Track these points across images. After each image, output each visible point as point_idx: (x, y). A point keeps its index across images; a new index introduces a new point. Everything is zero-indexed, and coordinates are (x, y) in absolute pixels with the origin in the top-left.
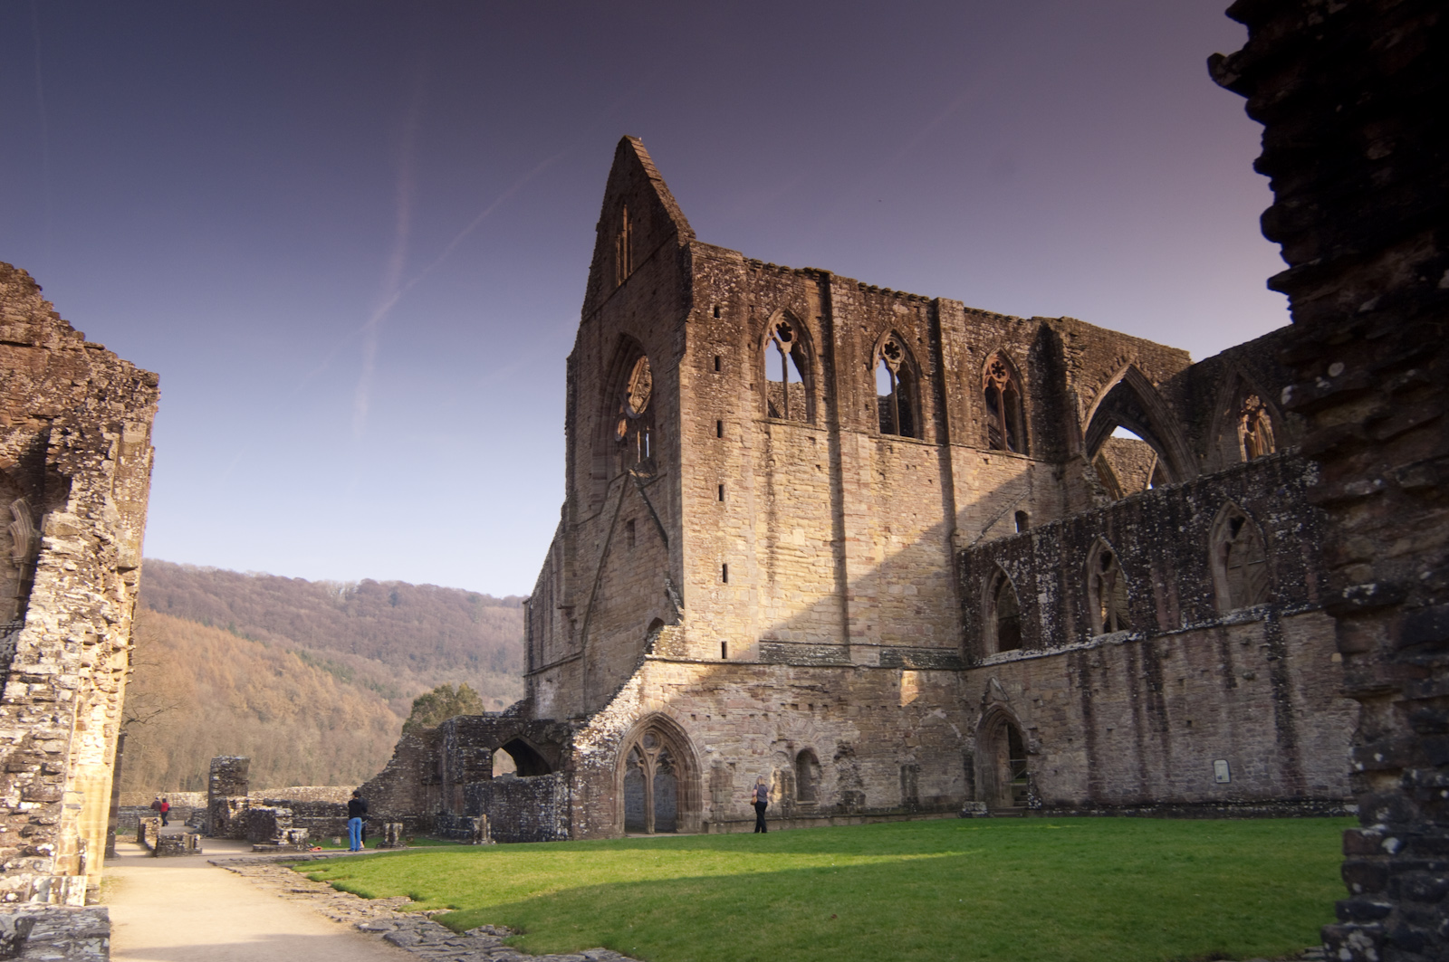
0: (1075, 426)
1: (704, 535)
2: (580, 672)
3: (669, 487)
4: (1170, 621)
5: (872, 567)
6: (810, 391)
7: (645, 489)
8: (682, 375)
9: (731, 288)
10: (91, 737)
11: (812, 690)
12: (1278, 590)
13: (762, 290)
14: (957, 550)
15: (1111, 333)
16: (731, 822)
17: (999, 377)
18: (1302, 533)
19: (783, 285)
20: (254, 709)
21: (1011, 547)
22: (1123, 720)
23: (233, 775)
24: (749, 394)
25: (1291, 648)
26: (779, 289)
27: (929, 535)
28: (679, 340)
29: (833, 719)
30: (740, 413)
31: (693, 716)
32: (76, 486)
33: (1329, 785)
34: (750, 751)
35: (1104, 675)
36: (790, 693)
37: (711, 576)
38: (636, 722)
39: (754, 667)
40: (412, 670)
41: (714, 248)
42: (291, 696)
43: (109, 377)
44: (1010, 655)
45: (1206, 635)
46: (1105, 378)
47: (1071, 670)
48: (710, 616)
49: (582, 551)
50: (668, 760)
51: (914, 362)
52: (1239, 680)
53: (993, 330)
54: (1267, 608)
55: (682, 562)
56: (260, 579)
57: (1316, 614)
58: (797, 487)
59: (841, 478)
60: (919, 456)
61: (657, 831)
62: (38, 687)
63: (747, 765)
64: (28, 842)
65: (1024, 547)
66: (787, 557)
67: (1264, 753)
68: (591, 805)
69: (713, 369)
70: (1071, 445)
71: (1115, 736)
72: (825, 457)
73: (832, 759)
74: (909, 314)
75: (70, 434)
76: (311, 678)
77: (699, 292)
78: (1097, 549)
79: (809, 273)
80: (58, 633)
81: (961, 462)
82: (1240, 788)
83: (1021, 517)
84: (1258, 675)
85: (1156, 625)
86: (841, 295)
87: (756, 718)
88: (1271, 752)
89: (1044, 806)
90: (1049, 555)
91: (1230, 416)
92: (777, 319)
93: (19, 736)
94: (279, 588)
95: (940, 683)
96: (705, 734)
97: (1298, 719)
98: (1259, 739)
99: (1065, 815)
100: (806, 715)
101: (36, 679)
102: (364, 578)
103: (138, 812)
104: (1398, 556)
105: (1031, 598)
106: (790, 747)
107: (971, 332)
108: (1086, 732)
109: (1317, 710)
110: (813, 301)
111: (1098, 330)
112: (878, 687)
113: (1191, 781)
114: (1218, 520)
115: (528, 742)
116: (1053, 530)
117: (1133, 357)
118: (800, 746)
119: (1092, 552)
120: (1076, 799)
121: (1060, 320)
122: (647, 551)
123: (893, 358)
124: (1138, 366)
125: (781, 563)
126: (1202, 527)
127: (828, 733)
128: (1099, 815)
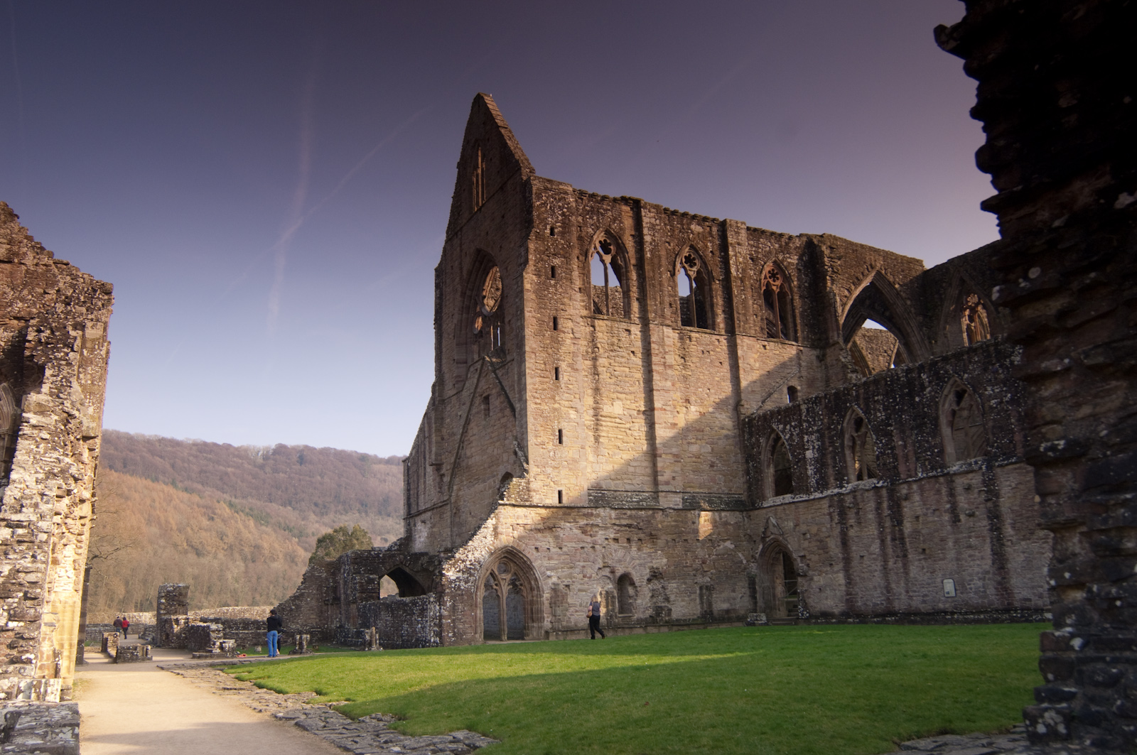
0: (834, 319)
1: (544, 407)
2: (447, 515)
3: (516, 369)
4: (909, 471)
5: (676, 431)
6: (626, 294)
7: (497, 371)
8: (525, 281)
9: (563, 213)
10: (63, 570)
11: (629, 527)
12: (992, 446)
13: (588, 214)
14: (742, 417)
15: (862, 246)
16: (567, 631)
17: (774, 281)
18: (1011, 402)
19: (604, 210)
20: (192, 547)
21: (784, 415)
22: (872, 549)
23: (176, 598)
24: (578, 296)
25: (1003, 492)
26: (601, 213)
27: (720, 405)
28: (523, 253)
29: (646, 550)
30: (571, 311)
31: (536, 548)
32: (48, 372)
33: (1033, 597)
34: (581, 576)
35: (857, 513)
36: (612, 530)
37: (549, 439)
38: (492, 554)
39: (584, 510)
40: (316, 515)
41: (549, 181)
42: (222, 536)
43: (73, 286)
44: (784, 498)
45: (937, 482)
46: (857, 281)
47: (832, 510)
48: (549, 470)
49: (449, 420)
50: (517, 583)
51: (708, 270)
52: (962, 517)
53: (769, 244)
54: (984, 461)
55: (526, 428)
56: (195, 444)
57: (1022, 464)
58: (616, 368)
59: (651, 361)
60: (712, 343)
61: (509, 638)
62: (20, 531)
63: (579, 586)
64: (15, 652)
65: (794, 414)
66: (609, 424)
67: (982, 573)
68: (457, 619)
69: (550, 276)
70: (831, 334)
71: (866, 561)
72: (638, 344)
73: (645, 581)
74: (703, 232)
75: (43, 332)
76: (236, 522)
77: (538, 216)
78: (851, 415)
79: (625, 200)
80: (35, 488)
81: (745, 348)
82: (963, 601)
83: (792, 391)
84: (977, 513)
85: (898, 474)
86: (650, 218)
87: (586, 549)
88: (987, 572)
89: (811, 616)
90: (814, 420)
91: (955, 310)
92: (599, 236)
93: (6, 569)
94: (211, 452)
95: (729, 521)
96: (546, 563)
97: (1008, 546)
98: (978, 562)
99: (827, 623)
100: (624, 547)
101: (19, 525)
102: (277, 443)
103: (102, 629)
104: (1083, 419)
105: (799, 454)
106: (613, 572)
107: (752, 246)
108: (844, 559)
109: (1023, 540)
110: (628, 222)
111: (851, 243)
112: (681, 524)
113: (925, 596)
114: (946, 392)
115: (407, 570)
116: (817, 400)
117: (879, 264)
118: (620, 571)
119: (847, 417)
120: (836, 611)
121: (822, 236)
122: (499, 420)
123: (691, 266)
124: (883, 272)
125: (604, 428)
126: (933, 398)
127: (642, 561)
128: (854, 623)
